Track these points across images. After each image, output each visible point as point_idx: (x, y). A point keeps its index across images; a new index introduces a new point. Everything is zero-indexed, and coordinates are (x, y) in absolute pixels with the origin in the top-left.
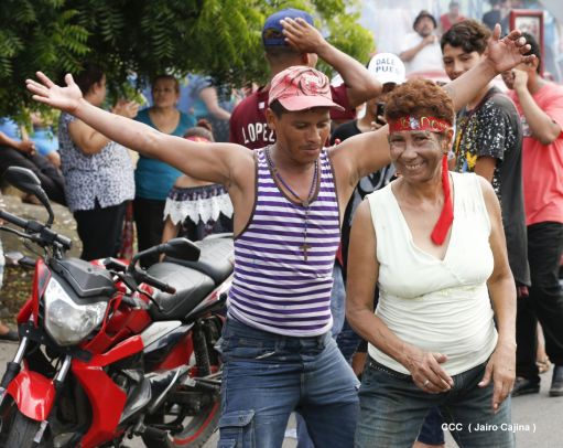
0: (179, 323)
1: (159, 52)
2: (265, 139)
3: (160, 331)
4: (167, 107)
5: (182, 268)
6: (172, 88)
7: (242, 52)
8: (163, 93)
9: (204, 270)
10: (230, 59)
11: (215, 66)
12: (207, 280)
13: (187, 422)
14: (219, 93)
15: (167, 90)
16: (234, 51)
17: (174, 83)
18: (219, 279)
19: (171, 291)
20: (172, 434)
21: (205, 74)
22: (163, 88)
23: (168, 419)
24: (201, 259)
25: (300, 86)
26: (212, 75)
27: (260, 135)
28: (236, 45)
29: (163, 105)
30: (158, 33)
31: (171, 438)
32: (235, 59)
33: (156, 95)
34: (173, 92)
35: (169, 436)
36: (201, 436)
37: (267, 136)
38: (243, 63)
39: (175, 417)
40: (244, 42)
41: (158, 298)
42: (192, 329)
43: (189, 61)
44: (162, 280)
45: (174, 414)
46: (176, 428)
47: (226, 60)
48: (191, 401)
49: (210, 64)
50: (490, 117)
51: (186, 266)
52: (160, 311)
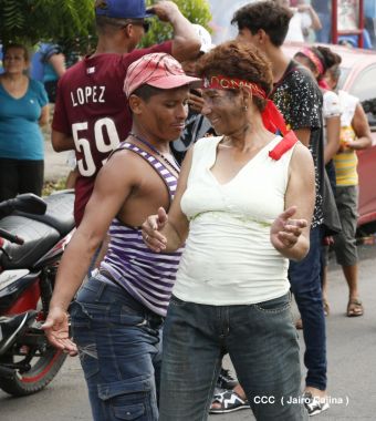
0: (27, 271)
1: (9, 23)
2: (95, 101)
3: (10, 278)
4: (17, 73)
5: (30, 221)
6: (21, 56)
7: (86, 23)
8: (13, 61)
9: (50, 223)
10: (76, 29)
11: (62, 35)
12: (53, 232)
13: (34, 361)
14: (67, 60)
15: (17, 58)
16: (79, 22)
17: (23, 52)
18: (64, 231)
19: (19, 242)
20: (21, 373)
21: (53, 42)
22: (13, 56)
23: (18, 359)
24: (47, 213)
25: (166, 68)
26: (59, 43)
27: (90, 98)
28: (81, 16)
29: (14, 70)
30: (9, 6)
31: (20, 377)
32: (80, 29)
33: (7, 62)
34: (23, 59)
35: (18, 374)
36: (48, 374)
37: (97, 97)
38: (87, 32)
39: (24, 357)
40: (88, 14)
41: (8, 248)
42: (39, 276)
43: (38, 31)
44: (12, 232)
45: (23, 354)
46: (24, 367)
47: (71, 30)
48: (39, 343)
49: (57, 33)
50: (305, 91)
51: (34, 219)
52: (10, 260)
